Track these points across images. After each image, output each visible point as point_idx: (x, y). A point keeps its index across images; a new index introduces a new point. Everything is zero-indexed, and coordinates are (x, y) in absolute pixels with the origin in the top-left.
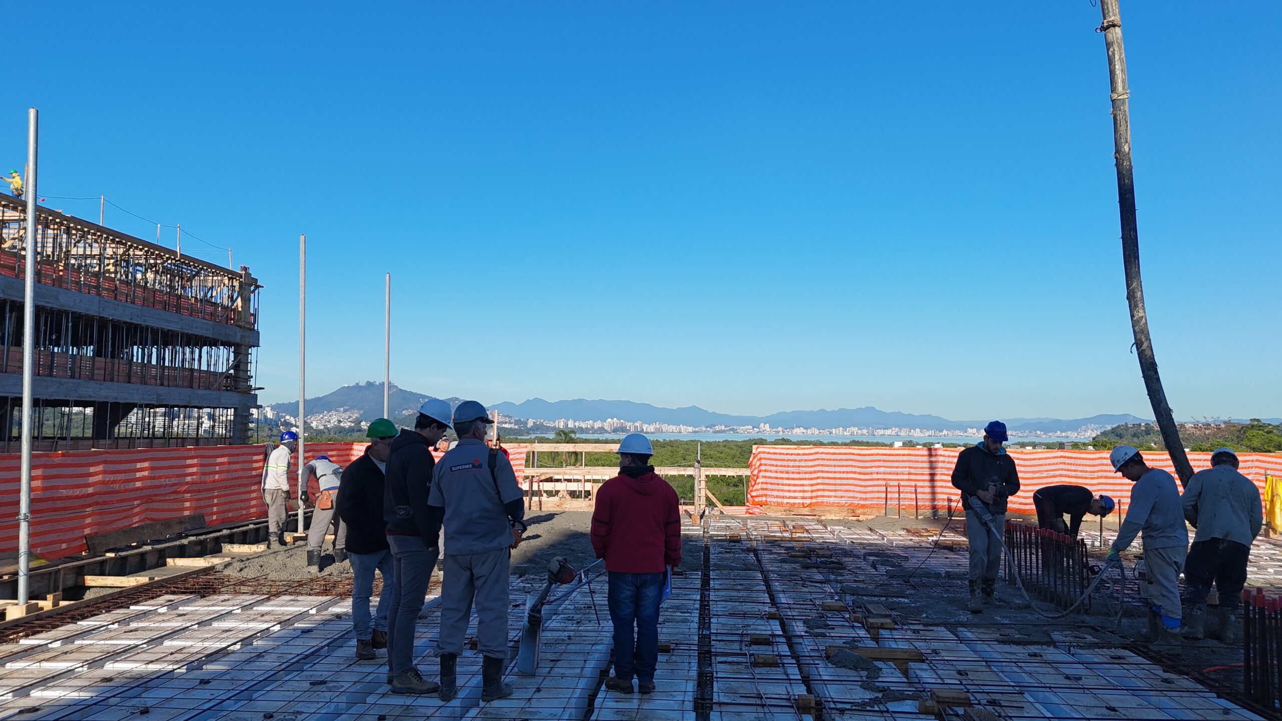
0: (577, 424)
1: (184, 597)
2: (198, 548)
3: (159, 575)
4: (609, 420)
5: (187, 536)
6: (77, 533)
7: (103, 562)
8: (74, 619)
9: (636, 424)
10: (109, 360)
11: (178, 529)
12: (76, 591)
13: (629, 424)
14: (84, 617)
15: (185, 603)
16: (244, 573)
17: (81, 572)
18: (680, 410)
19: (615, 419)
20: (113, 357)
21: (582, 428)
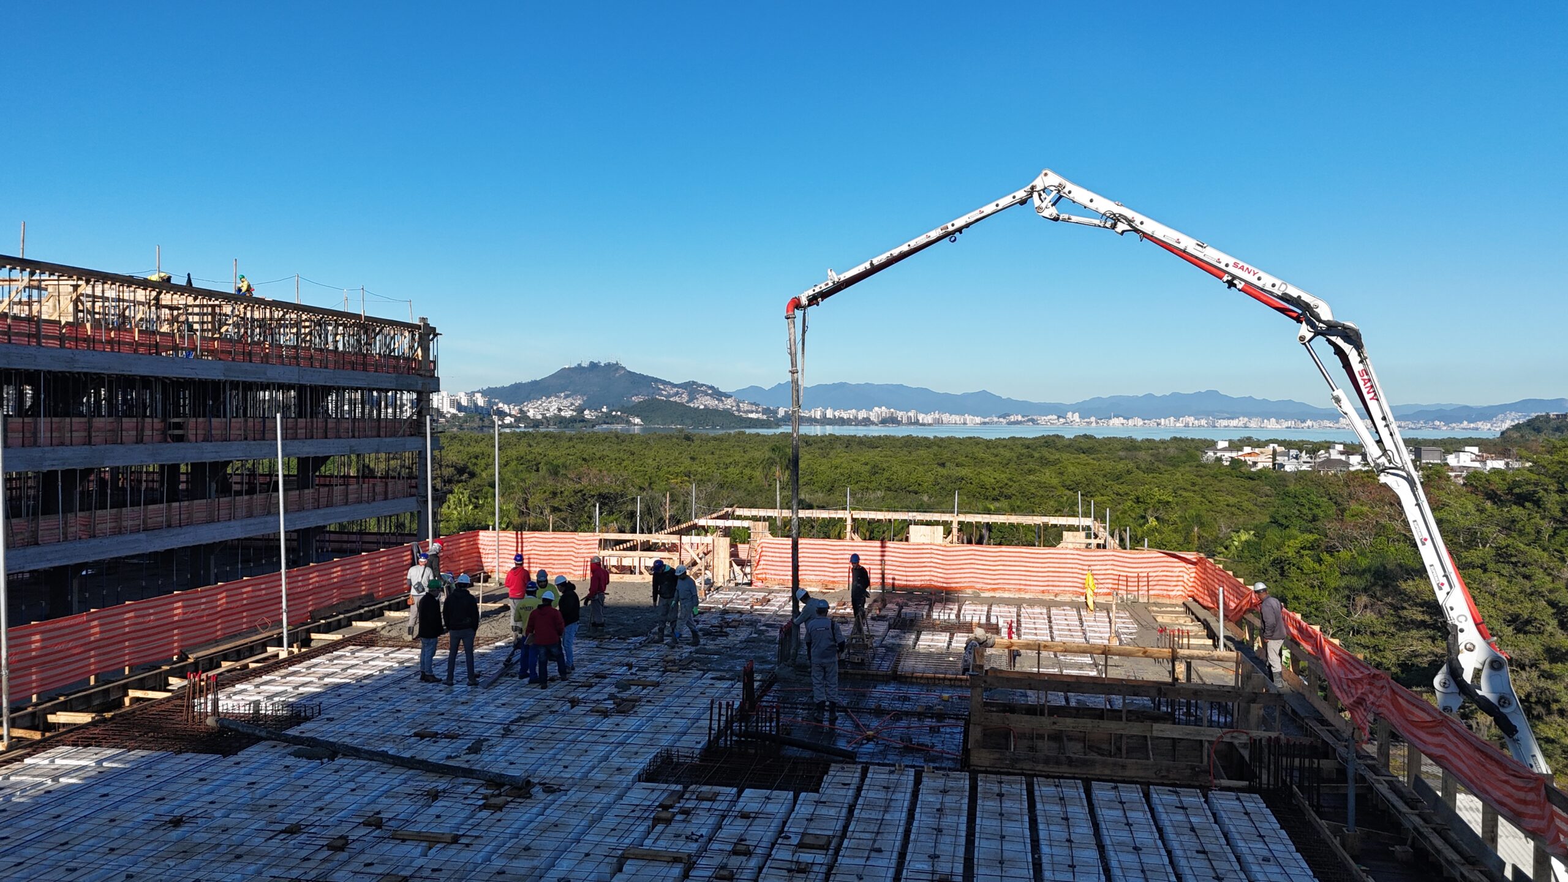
0: (837, 414)
1: (359, 647)
2: (370, 614)
3: (347, 633)
4: (876, 409)
5: (363, 607)
6: (305, 611)
7: (319, 626)
8: (309, 659)
9: (910, 414)
10: (308, 420)
11: (358, 603)
12: (307, 642)
13: (901, 413)
14: (313, 657)
15: (358, 651)
16: (390, 634)
17: (309, 631)
18: (966, 396)
19: (883, 408)
20: (311, 417)
21: (843, 418)
